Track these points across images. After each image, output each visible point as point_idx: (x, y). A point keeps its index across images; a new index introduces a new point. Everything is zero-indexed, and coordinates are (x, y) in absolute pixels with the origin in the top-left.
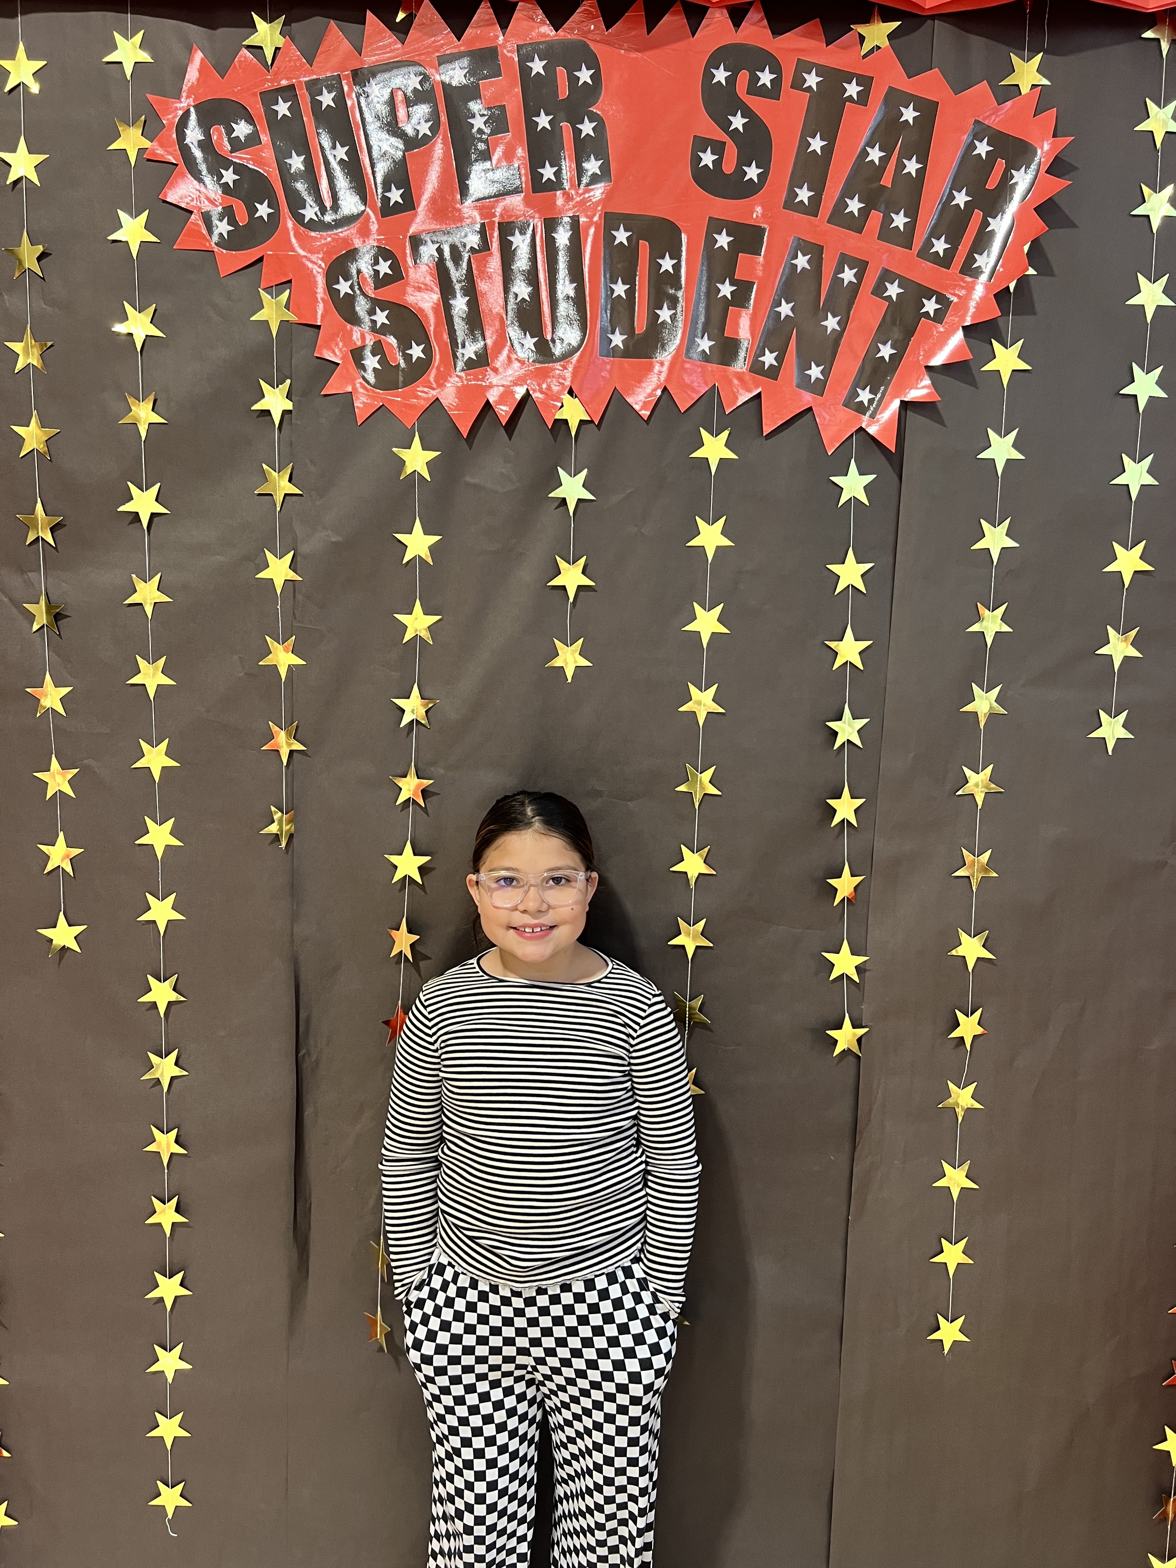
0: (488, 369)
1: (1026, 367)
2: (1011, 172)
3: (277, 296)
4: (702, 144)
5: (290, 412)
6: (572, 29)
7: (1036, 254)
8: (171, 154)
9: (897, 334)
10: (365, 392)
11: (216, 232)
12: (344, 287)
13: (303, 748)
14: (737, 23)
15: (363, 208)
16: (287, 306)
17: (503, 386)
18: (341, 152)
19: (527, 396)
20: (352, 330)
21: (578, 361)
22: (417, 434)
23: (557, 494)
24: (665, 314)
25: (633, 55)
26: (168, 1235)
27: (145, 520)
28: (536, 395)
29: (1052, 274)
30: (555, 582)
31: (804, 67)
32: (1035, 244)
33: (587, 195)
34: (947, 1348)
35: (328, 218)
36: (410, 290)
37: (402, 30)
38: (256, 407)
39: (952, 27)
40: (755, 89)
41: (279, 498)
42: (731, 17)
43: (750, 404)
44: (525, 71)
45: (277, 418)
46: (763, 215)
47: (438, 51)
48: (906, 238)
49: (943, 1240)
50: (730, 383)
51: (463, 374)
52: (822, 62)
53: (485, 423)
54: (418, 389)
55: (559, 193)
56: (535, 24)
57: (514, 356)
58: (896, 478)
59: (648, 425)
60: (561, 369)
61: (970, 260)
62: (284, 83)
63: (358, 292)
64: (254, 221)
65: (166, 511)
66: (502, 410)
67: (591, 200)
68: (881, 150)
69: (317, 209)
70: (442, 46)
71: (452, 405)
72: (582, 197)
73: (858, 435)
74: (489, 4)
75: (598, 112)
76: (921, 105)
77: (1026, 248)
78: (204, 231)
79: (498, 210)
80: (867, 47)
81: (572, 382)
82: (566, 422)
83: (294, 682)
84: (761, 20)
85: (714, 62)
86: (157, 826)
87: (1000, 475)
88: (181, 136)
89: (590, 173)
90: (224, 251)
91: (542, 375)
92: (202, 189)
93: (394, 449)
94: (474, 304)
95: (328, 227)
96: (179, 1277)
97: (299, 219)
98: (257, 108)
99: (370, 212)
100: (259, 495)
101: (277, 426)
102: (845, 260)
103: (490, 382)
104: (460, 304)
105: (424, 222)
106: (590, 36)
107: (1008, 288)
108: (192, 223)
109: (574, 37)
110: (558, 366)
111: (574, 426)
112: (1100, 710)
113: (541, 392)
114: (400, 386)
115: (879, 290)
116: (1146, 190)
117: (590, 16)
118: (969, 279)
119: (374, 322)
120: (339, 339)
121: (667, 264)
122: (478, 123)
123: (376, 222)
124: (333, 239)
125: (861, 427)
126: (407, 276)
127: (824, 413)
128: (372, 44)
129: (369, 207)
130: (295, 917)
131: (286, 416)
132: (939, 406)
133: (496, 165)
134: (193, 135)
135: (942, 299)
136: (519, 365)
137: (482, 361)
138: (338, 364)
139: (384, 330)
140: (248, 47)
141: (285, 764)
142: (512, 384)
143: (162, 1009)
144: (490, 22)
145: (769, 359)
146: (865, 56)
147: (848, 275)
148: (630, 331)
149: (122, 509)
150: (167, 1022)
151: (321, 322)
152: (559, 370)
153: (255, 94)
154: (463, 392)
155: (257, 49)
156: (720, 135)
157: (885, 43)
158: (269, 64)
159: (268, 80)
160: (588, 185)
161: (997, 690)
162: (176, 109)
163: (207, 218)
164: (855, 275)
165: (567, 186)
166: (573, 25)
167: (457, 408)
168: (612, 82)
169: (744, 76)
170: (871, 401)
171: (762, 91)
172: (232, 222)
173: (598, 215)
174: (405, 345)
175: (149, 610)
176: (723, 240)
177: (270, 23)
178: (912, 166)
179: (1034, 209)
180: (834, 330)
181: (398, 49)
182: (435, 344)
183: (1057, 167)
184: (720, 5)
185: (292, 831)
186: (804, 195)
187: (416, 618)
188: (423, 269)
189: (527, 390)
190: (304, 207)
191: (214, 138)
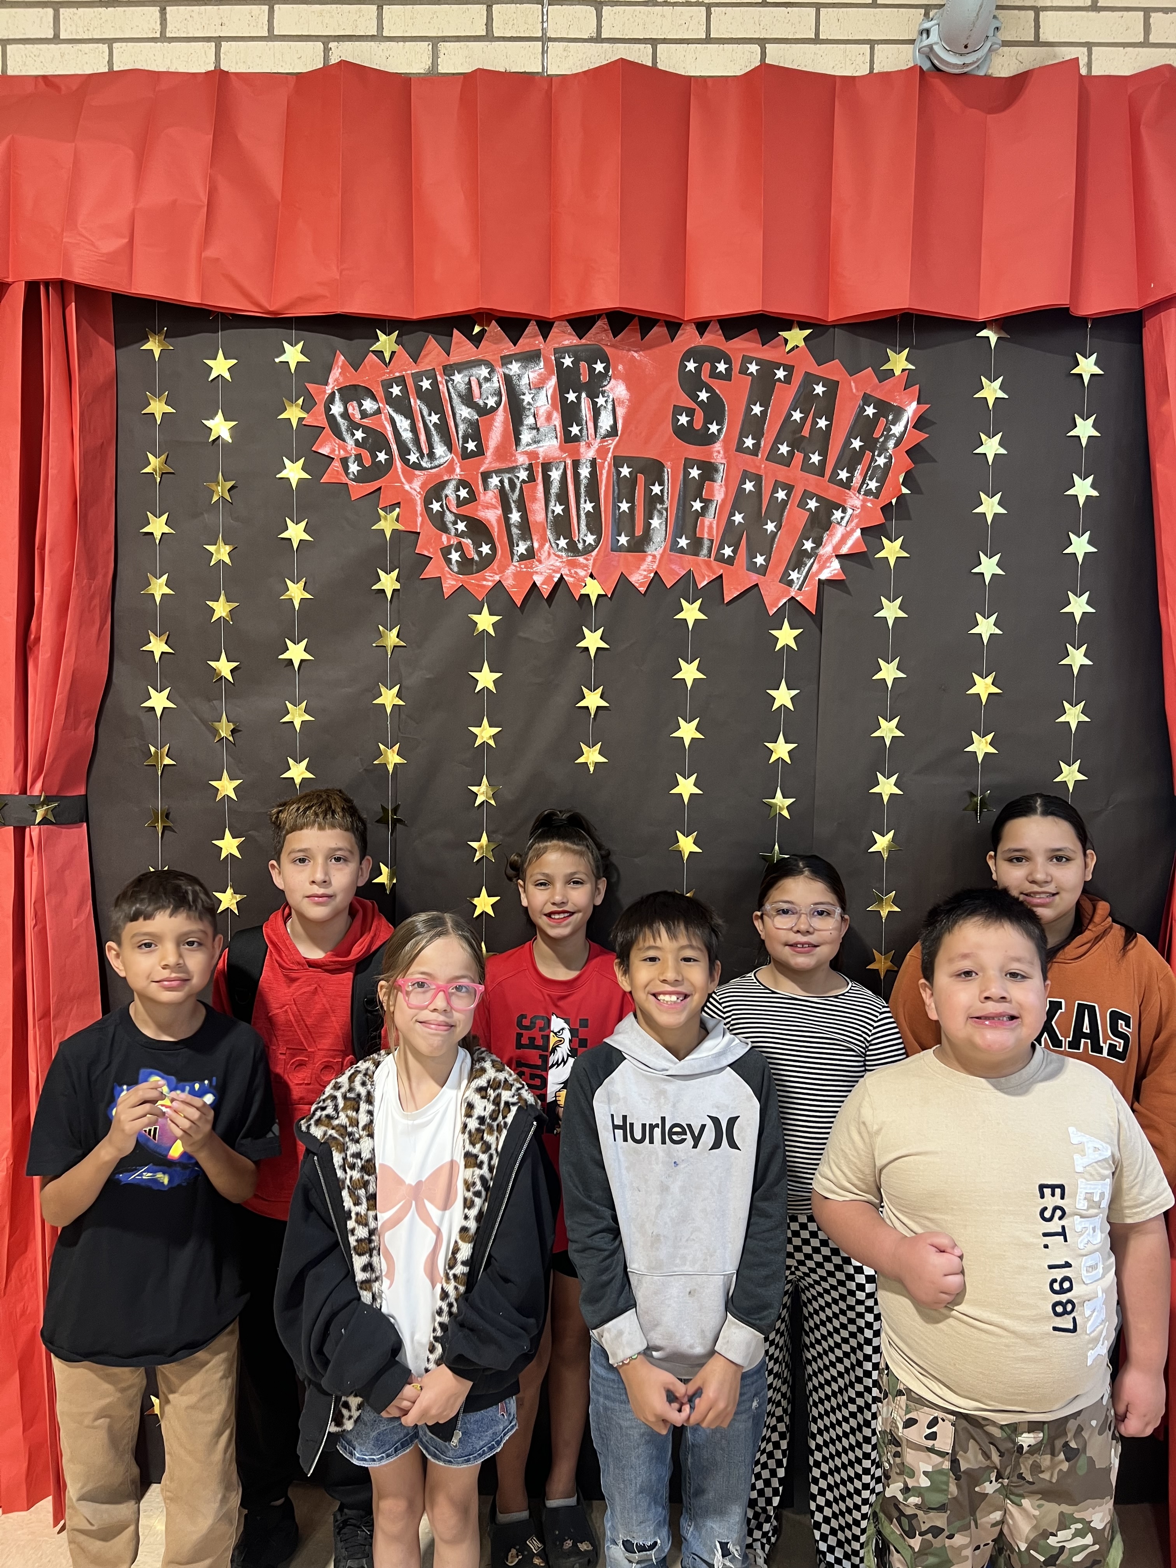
0: (535, 560)
1: (906, 555)
2: (888, 427)
3: (391, 512)
4: (678, 410)
5: (398, 590)
6: (591, 338)
7: (909, 480)
8: (319, 421)
9: (815, 533)
10: (451, 577)
11: (350, 472)
12: (436, 506)
14: (702, 334)
15: (450, 456)
16: (397, 520)
17: (544, 572)
18: (435, 418)
19: (562, 578)
20: (442, 535)
21: (596, 554)
22: (485, 605)
23: (582, 644)
24: (655, 522)
25: (632, 353)
27: (296, 665)
28: (568, 578)
29: (922, 493)
30: (581, 704)
31: (748, 360)
32: (908, 474)
33: (601, 444)
35: (426, 461)
36: (480, 508)
38: (374, 587)
39: (848, 333)
40: (714, 374)
41: (390, 649)
42: (698, 329)
43: (715, 582)
44: (559, 365)
45: (389, 595)
46: (719, 456)
47: (501, 353)
48: (820, 470)
50: (701, 568)
51: (517, 564)
52: (760, 356)
53: (532, 597)
54: (487, 574)
55: (582, 443)
56: (565, 336)
57: (552, 553)
58: (818, 631)
59: (645, 596)
60: (585, 560)
61: (864, 484)
62: (397, 374)
63: (446, 509)
64: (376, 464)
65: (311, 658)
66: (545, 588)
67: (604, 448)
68: (800, 413)
69: (418, 455)
70: (504, 350)
71: (510, 585)
72: (598, 445)
73: (790, 602)
74: (535, 324)
75: (609, 390)
76: (827, 383)
77: (901, 475)
78: (342, 471)
79: (541, 455)
80: (789, 347)
81: (593, 568)
82: (588, 595)
83: (398, 775)
84: (717, 331)
85: (686, 357)
87: (890, 628)
88: (329, 409)
89: (603, 429)
90: (355, 484)
91: (571, 564)
92: (342, 443)
93: (469, 615)
94: (525, 517)
95: (425, 468)
97: (406, 462)
98: (379, 392)
99: (454, 458)
100: (376, 646)
101: (389, 600)
102: (778, 485)
103: (536, 570)
104: (515, 517)
105: (490, 463)
106: (603, 342)
107: (891, 502)
108: (334, 465)
109: (592, 343)
110: (582, 558)
111: (593, 599)
113: (571, 577)
114: (474, 572)
115: (802, 504)
116: (983, 437)
117: (603, 328)
119: (456, 529)
120: (433, 542)
121: (656, 489)
122: (528, 398)
123: (458, 464)
124: (429, 474)
125: (792, 597)
126: (479, 498)
127: (766, 588)
128: (456, 349)
129: (454, 454)
131: (396, 593)
132: (847, 582)
134: (337, 409)
135: (845, 510)
136: (556, 557)
137: (531, 554)
138: (431, 558)
139: (462, 535)
140: (373, 352)
142: (551, 571)
144: (536, 335)
145: (728, 551)
146: (788, 352)
147: (781, 494)
148: (631, 534)
149: (280, 657)
151: (420, 530)
152: (583, 560)
153: (377, 381)
154: (517, 575)
155: (379, 354)
156: (691, 404)
157: (802, 344)
158: (387, 363)
159: (388, 373)
160: (602, 437)
161: (895, 777)
162: (325, 392)
163: (344, 462)
164: (785, 495)
165: (587, 438)
166: (591, 335)
167: (513, 586)
168: (617, 370)
169: (707, 366)
170: (798, 579)
171: (719, 376)
172: (361, 464)
173: (609, 458)
174: (477, 545)
175: (298, 726)
176: (695, 473)
177: (388, 336)
178: (822, 423)
179: (906, 452)
180: (772, 531)
181: (474, 353)
182: (498, 544)
183: (920, 423)
184: (690, 321)
185: (395, 881)
186: (749, 442)
187: (484, 729)
188: (490, 494)
189: (562, 575)
190: (409, 454)
191: (350, 411)
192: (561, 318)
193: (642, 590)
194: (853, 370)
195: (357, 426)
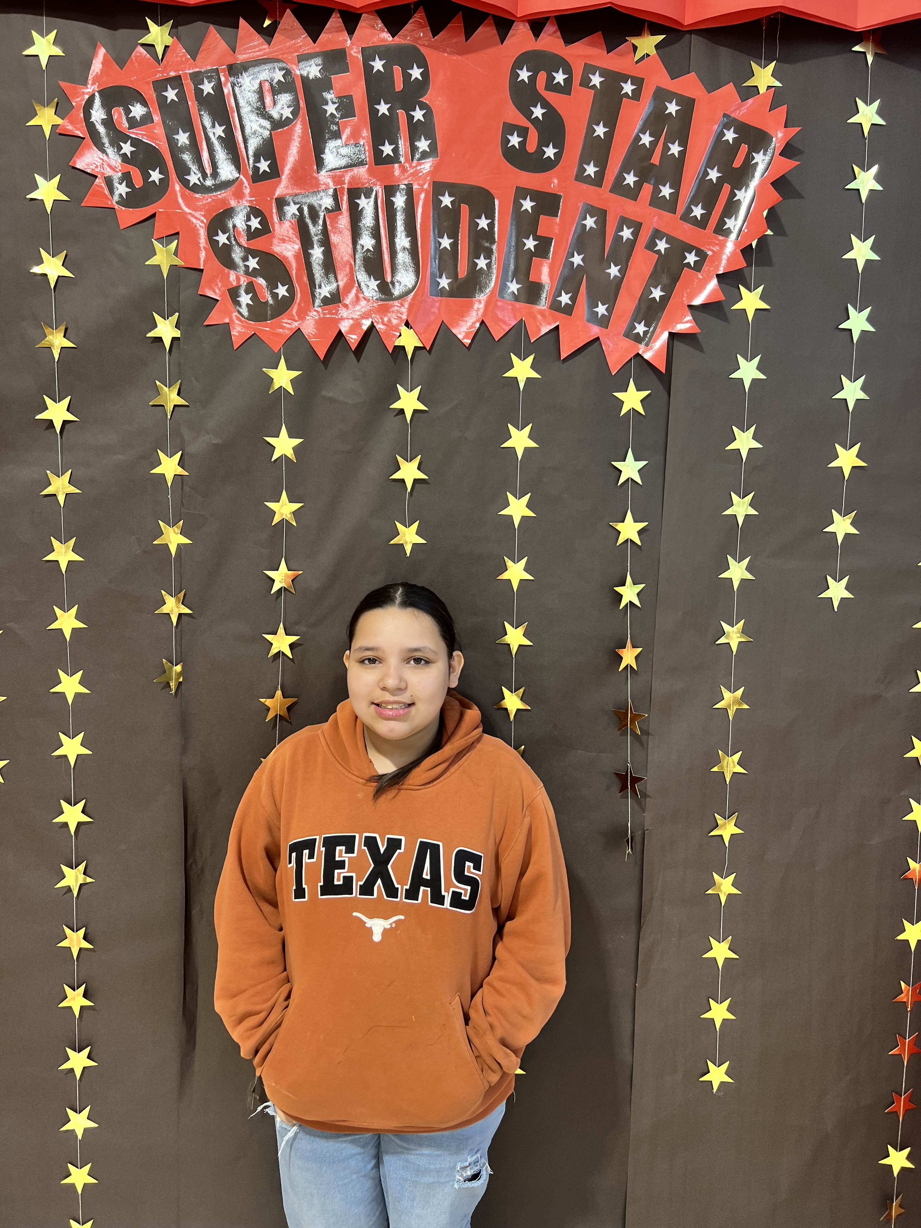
0: (340, 305)
1: (766, 306)
2: (752, 155)
3: (167, 245)
4: (509, 129)
5: (178, 339)
6: (405, 36)
7: (773, 219)
8: (78, 129)
9: (665, 279)
10: (240, 323)
11: (117, 193)
12: (222, 239)
13: (190, 612)
14: (536, 34)
15: (237, 175)
16: (176, 253)
17: (352, 319)
18: (219, 131)
19: (372, 327)
20: (229, 273)
21: (413, 299)
22: (282, 357)
23: (396, 405)
24: (482, 263)
25: (455, 57)
26: (77, 1016)
27: (58, 426)
28: (379, 327)
29: (785, 235)
30: (396, 476)
31: (590, 69)
32: (772, 211)
33: (419, 168)
34: (715, 1088)
35: (209, 183)
36: (275, 241)
37: (269, 34)
38: (149, 335)
39: (705, 40)
40: (551, 86)
41: (169, 408)
42: (532, 28)
43: (550, 334)
44: (368, 69)
45: (167, 344)
46: (558, 185)
47: (297, 51)
48: (671, 205)
49: (710, 999)
50: (534, 318)
51: (320, 309)
52: (605, 66)
53: (338, 349)
54: (283, 321)
55: (396, 166)
56: (376, 31)
57: (361, 295)
58: (666, 394)
59: (469, 350)
60: (399, 305)
61: (721, 223)
62: (172, 74)
63: (234, 242)
64: (148, 184)
65: (76, 419)
66: (352, 339)
67: (422, 171)
68: (650, 135)
69: (200, 175)
70: (301, 47)
71: (311, 334)
72: (414, 169)
73: (635, 359)
74: (339, 15)
75: (427, 102)
76: (682, 101)
77: (765, 213)
78: (107, 192)
79: (347, 179)
80: (638, 55)
81: (408, 316)
82: (403, 348)
83: (183, 558)
84: (555, 32)
85: (518, 64)
86: (69, 677)
87: (747, 391)
88: (87, 115)
89: (420, 150)
90: (123, 208)
91: (383, 310)
92: (105, 158)
93: (264, 369)
94: (328, 253)
95: (208, 190)
96: (87, 1051)
97: (185, 183)
98: (150, 94)
99: (244, 179)
100: (154, 406)
101: (167, 350)
102: (624, 222)
103: (342, 316)
104: (317, 253)
105: (287, 188)
106: (420, 42)
107: (751, 244)
108: (97, 185)
109: (407, 42)
110: (396, 303)
111: (410, 351)
112: (827, 576)
113: (383, 324)
114: (268, 319)
115: (651, 245)
116: (857, 169)
117: (421, 26)
118: (721, 238)
119: (247, 267)
120: (218, 281)
121: (483, 223)
122: (331, 109)
123: (248, 187)
124: (213, 200)
125: (638, 353)
126: (274, 230)
127: (608, 342)
128: (245, 44)
129: (242, 174)
130: (184, 750)
131: (175, 342)
132: (699, 337)
133: (345, 143)
134: (98, 114)
135: (701, 254)
136: (365, 302)
137: (335, 299)
138: (218, 300)
139: (255, 273)
140: (143, 45)
141: (175, 624)
142: (359, 317)
143: (72, 828)
144: (340, 29)
145: (565, 299)
146: (637, 62)
147: (627, 233)
148: (454, 276)
149: (38, 417)
150: (77, 839)
151: (204, 266)
152: (397, 306)
153: (148, 83)
154: (321, 323)
155: (150, 47)
156: (523, 122)
157: (653, 52)
158: (160, 59)
159: (159, 72)
160: (419, 159)
161: (747, 560)
162: (84, 93)
163: (109, 182)
164: (632, 233)
165: (402, 159)
166: (406, 33)
167: (315, 336)
168: (438, 79)
169: (542, 77)
170: (645, 333)
171: (557, 88)
172: (130, 185)
173: (427, 184)
174: (272, 286)
175: (61, 499)
176: (527, 205)
177: (161, 26)
178: (675, 149)
179: (771, 184)
180: (615, 276)
181: (264, 49)
182: (297, 285)
183: (788, 151)
184: (523, 19)
185: (181, 680)
186: (591, 170)
187: (282, 506)
188: (287, 224)
189: (372, 322)
190: (189, 174)
191: (115, 117)
192: (368, 9)
193: (467, 341)
194: (712, 85)
195: (125, 138)
